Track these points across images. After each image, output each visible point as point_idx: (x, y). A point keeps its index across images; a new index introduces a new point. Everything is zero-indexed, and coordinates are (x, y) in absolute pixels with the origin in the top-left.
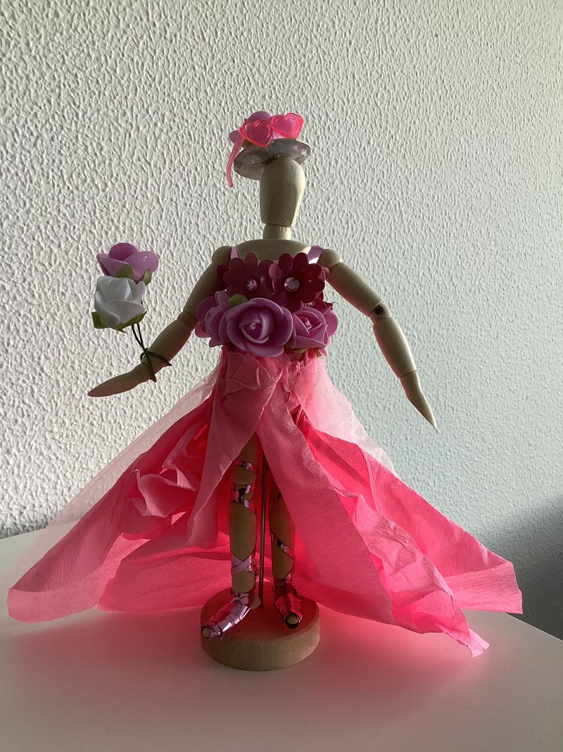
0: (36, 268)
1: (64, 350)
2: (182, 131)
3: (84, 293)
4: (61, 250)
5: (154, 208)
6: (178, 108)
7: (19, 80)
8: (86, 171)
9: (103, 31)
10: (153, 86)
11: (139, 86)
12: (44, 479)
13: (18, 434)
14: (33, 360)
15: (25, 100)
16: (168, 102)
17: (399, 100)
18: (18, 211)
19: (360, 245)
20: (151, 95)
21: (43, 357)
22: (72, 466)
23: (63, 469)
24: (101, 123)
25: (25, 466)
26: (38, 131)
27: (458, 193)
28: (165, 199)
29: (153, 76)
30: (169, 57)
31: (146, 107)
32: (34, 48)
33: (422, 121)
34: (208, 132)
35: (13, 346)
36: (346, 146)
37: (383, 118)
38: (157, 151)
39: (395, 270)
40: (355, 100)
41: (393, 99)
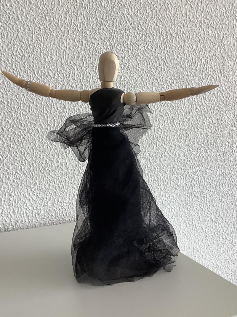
0: (23, 113)
1: (36, 150)
2: (92, 49)
3: (45, 124)
4: (34, 105)
5: (79, 84)
6: (89, 38)
7: (14, 32)
8: (45, 70)
9: (52, 8)
10: (77, 29)
11: (70, 30)
12: (27, 209)
13: (15, 187)
14: (22, 154)
15: (17, 40)
16: (84, 35)
18: (14, 88)
20: (76, 34)
21: (26, 153)
22: (40, 204)
23: (36, 205)
24: (52, 48)
25: (18, 202)
26: (23, 53)
28: (84, 80)
29: (77, 25)
30: (84, 15)
31: (73, 39)
32: (21, 18)
33: (231, 32)
34: (105, 48)
35: (12, 147)
36: (183, 49)
37: (205, 33)
38: (79, 58)
39: (218, 111)
40: (187, 26)
41: (211, 23)
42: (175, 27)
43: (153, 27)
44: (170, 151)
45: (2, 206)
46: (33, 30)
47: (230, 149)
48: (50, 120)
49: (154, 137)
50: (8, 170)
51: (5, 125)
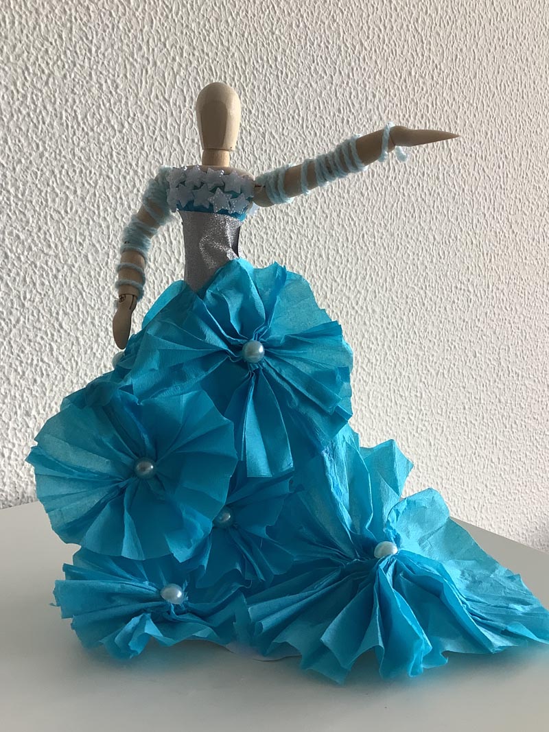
0: (51, 216)
1: (83, 305)
2: (202, 66)
3: (102, 242)
4: (77, 196)
5: (175, 150)
6: (197, 39)
7: (29, 15)
8: (101, 111)
10: (170, 17)
11: (155, 18)
13: (37, 395)
14: (51, 315)
15: (35, 35)
16: (186, 34)
17: (442, 25)
18: (30, 154)
19: (403, 189)
20: (168, 28)
21: (61, 312)
24: (116, 59)
26: (49, 69)
27: (515, 128)
28: (186, 140)
29: (170, 7)
31: (162, 40)
33: (470, 48)
34: (231, 66)
35: (30, 300)
36: (384, 78)
37: (425, 45)
38: (176, 87)
39: (445, 216)
40: (392, 27)
41: (436, 25)
42: (369, 28)
43: (326, 23)
44: (357, 302)
45: (10, 442)
46: (74, 14)
47: (463, 295)
48: (114, 235)
49: (328, 272)
50: (22, 355)
51: (11, 244)
